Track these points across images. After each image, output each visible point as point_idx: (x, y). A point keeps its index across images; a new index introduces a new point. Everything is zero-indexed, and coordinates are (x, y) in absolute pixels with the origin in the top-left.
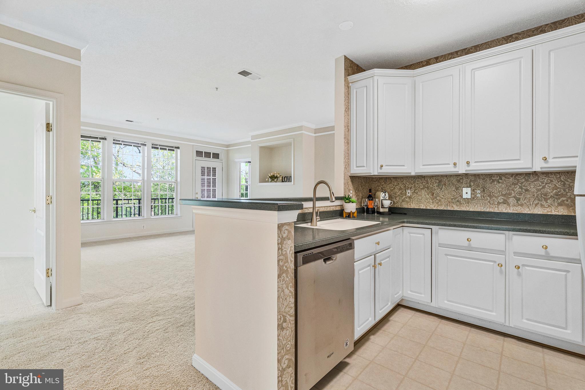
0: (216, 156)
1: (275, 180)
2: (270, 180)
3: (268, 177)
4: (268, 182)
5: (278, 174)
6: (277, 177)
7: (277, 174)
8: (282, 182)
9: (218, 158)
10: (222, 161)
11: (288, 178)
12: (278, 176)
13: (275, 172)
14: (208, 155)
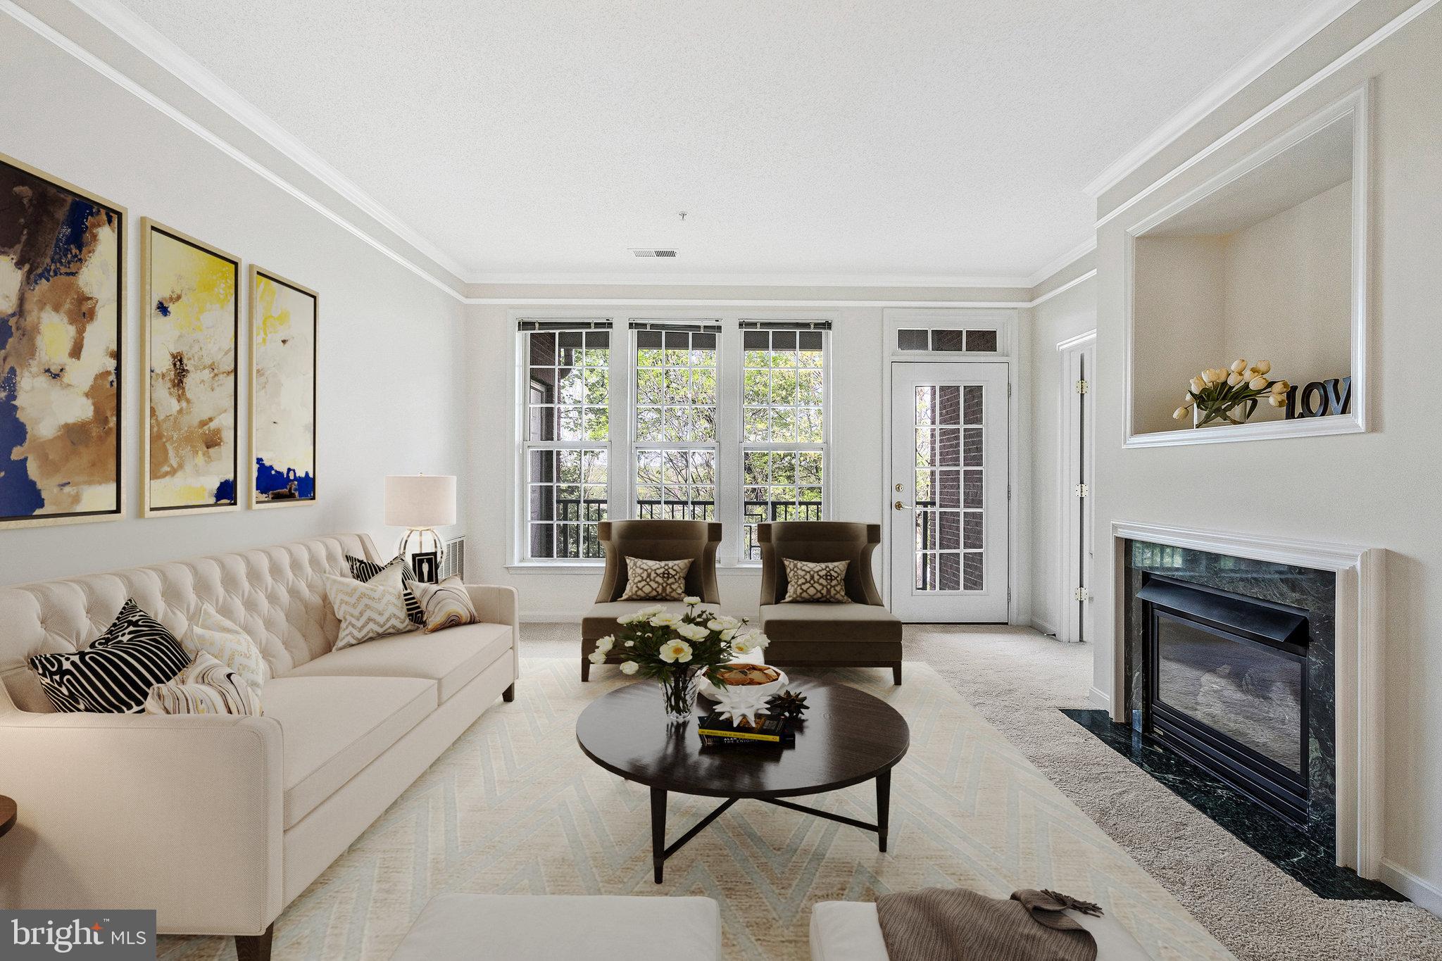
0: (984, 341)
1: (1237, 412)
2: (1197, 414)
3: (1188, 397)
4: (1184, 424)
5: (1254, 370)
6: (1245, 395)
7: (1247, 374)
8: (1290, 415)
9: (993, 348)
10: (1005, 359)
11: (1332, 396)
12: (1252, 386)
13: (1234, 366)
14: (947, 340)
